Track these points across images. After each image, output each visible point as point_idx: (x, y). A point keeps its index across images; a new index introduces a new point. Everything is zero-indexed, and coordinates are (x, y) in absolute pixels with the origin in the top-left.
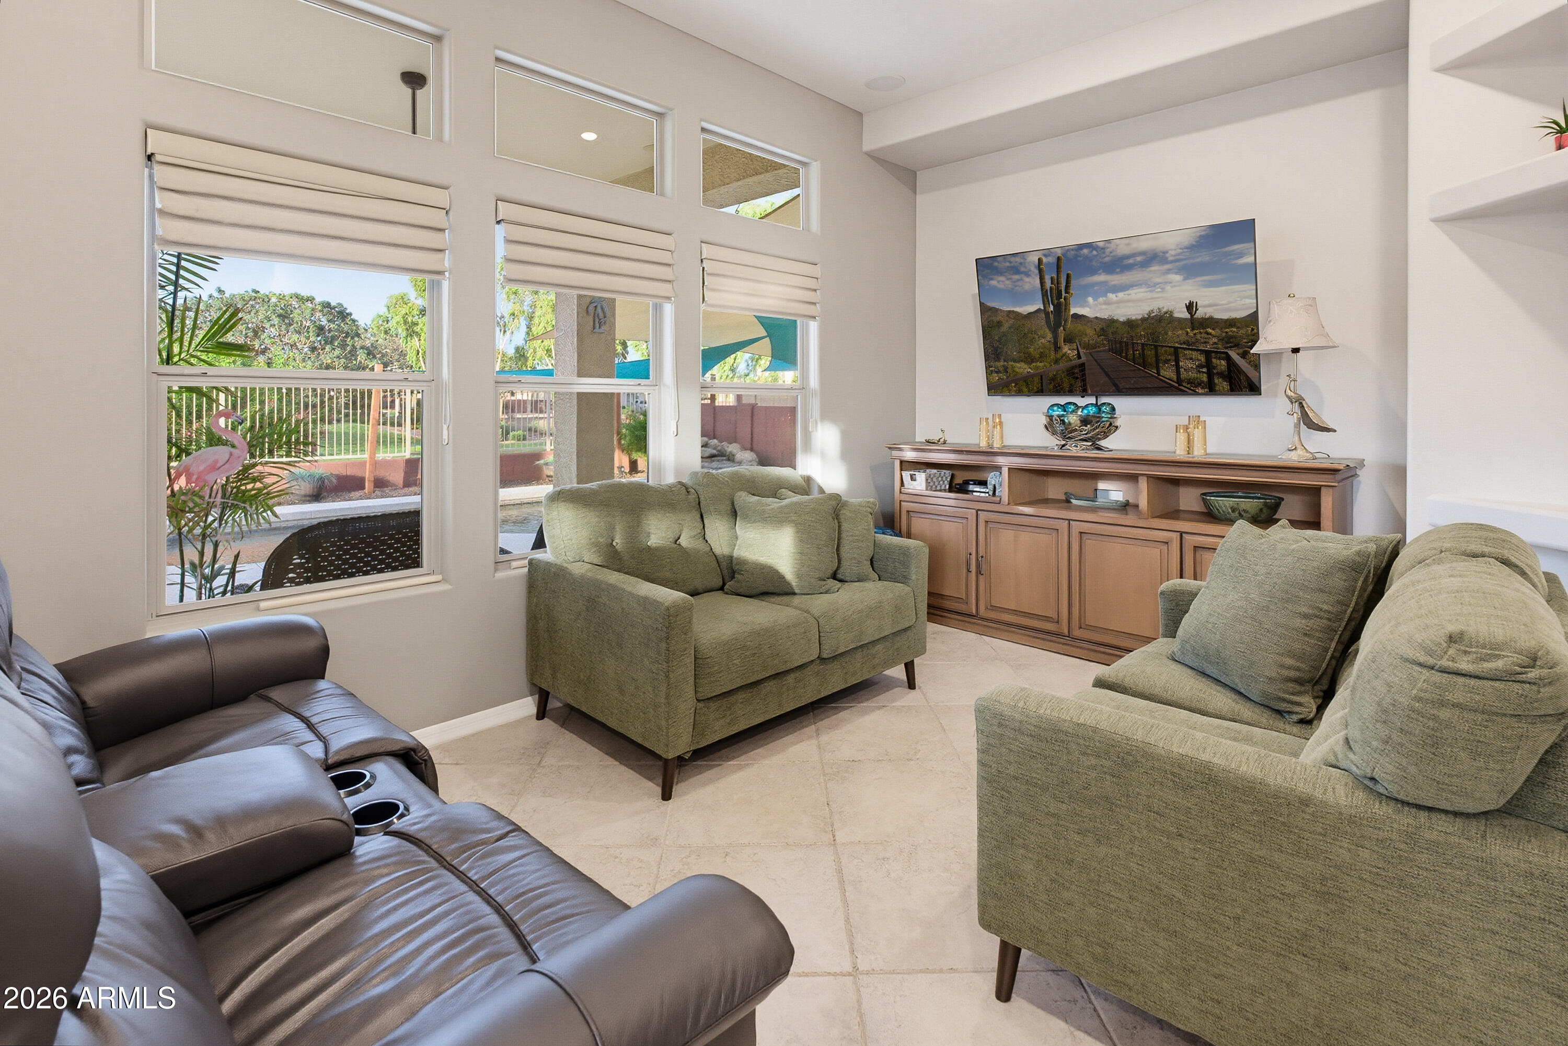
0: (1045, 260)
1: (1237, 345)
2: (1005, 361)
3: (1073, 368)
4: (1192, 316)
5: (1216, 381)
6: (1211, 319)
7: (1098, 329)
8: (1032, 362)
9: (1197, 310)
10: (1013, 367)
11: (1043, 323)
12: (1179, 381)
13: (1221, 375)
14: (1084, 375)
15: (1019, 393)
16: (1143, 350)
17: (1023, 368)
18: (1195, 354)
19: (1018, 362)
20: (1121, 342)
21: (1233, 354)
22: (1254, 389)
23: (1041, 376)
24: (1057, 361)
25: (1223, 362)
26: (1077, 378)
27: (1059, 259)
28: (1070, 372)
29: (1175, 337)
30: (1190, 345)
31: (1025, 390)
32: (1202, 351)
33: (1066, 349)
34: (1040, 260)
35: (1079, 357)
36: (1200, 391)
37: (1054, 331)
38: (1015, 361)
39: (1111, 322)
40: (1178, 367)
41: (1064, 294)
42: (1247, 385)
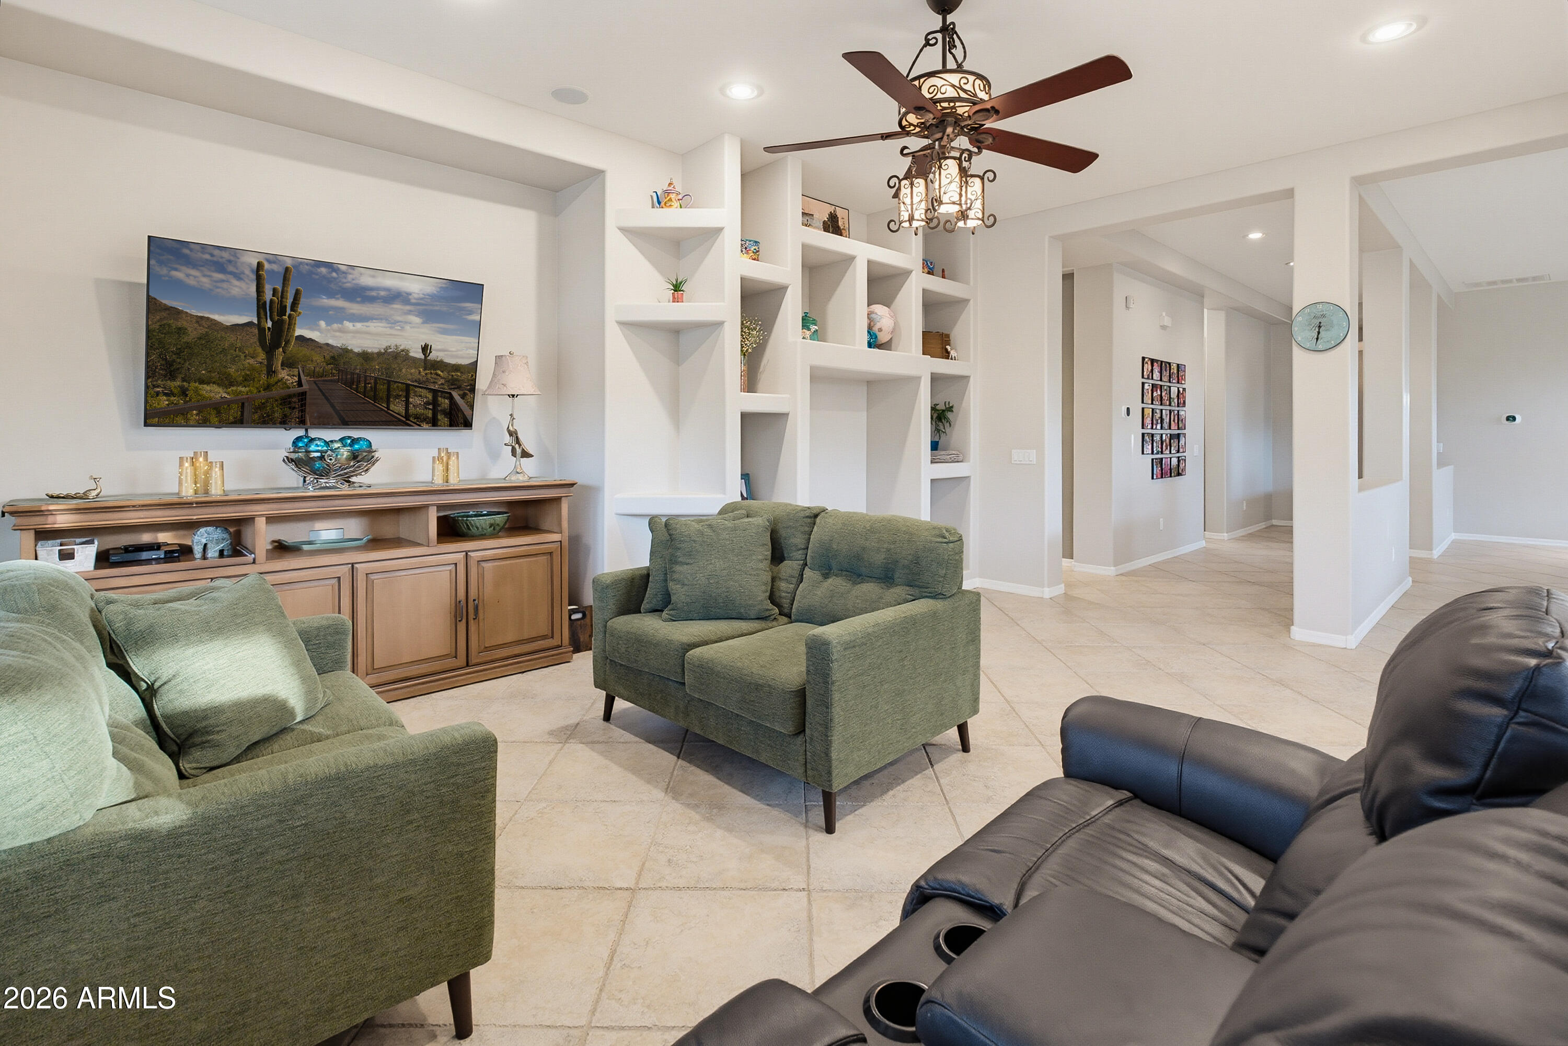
0: (267, 266)
1: (459, 388)
2: (184, 380)
3: (290, 396)
4: (426, 357)
5: (439, 417)
6: (441, 362)
7: (328, 357)
8: (231, 384)
9: (430, 352)
10: (196, 390)
11: (255, 339)
12: (407, 416)
13: (444, 412)
14: (304, 405)
15: (204, 423)
16: (376, 383)
17: (216, 392)
18: (424, 392)
19: (208, 383)
20: (353, 374)
21: (455, 395)
22: (468, 424)
23: (243, 404)
24: (268, 387)
25: (447, 401)
26: (294, 408)
27: (287, 269)
28: (285, 401)
29: (408, 374)
30: (422, 384)
31: (215, 420)
32: (430, 390)
33: (283, 374)
34: (260, 265)
35: (300, 384)
36: (425, 426)
37: (270, 351)
38: (202, 382)
39: (346, 351)
40: (407, 403)
41: (288, 311)
42: (462, 421)
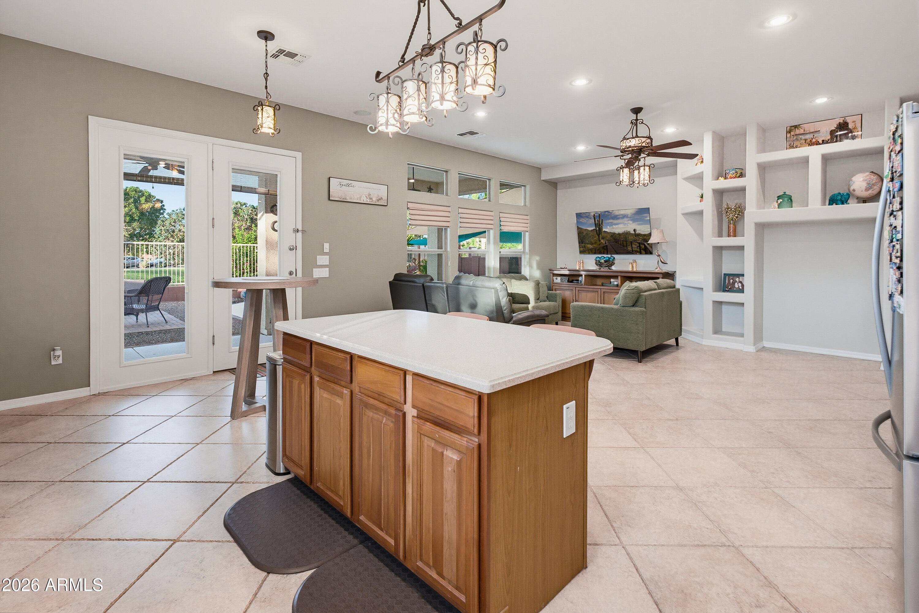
0: (595, 215)
1: (646, 241)
2: (585, 244)
3: (604, 246)
4: (635, 233)
5: (641, 250)
6: (640, 234)
7: (611, 235)
8: (592, 244)
9: (636, 231)
10: (587, 245)
11: (595, 233)
12: (632, 251)
13: (643, 249)
14: (607, 249)
15: (589, 253)
16: (623, 242)
17: (590, 246)
18: (636, 244)
19: (589, 244)
20: (617, 239)
21: (646, 244)
22: (651, 253)
23: (595, 249)
24: (599, 245)
25: (643, 246)
26: (605, 249)
27: (599, 215)
28: (603, 248)
29: (631, 238)
30: (635, 241)
31: (591, 253)
32: (638, 242)
33: (602, 241)
35: (606, 243)
36: (638, 253)
37: (599, 236)
38: (587, 243)
39: (614, 233)
40: (632, 247)
41: (601, 225)
42: (649, 252)
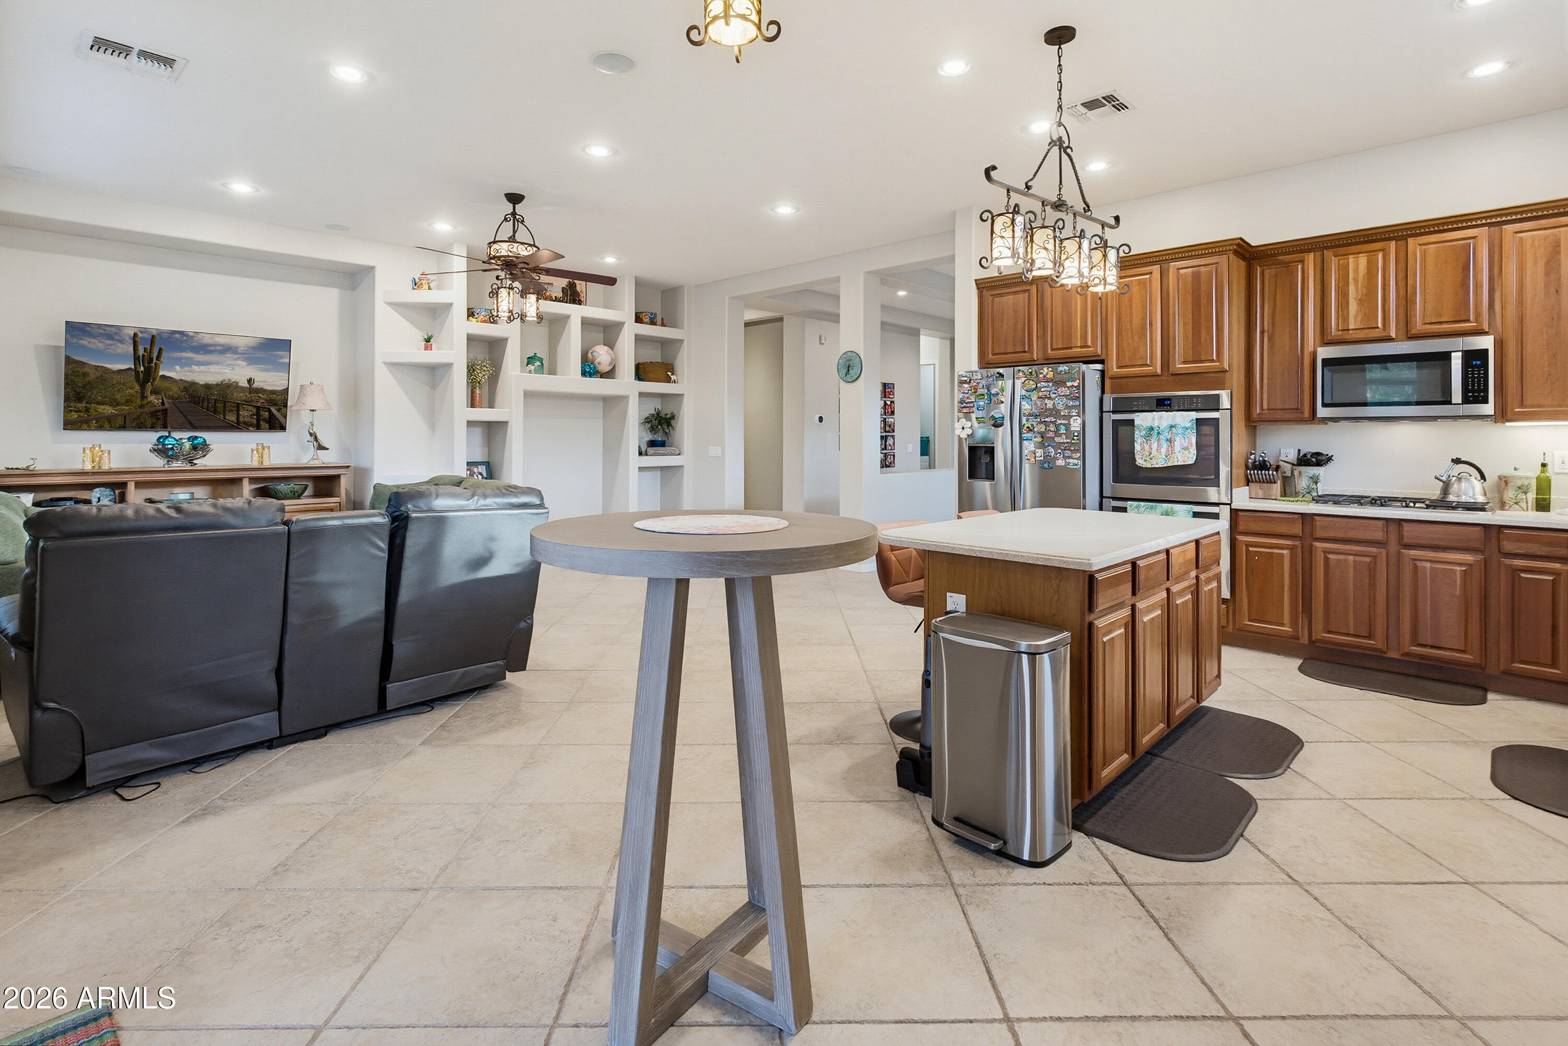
0: (140, 335)
1: (275, 405)
2: (87, 403)
3: (156, 411)
4: (250, 386)
5: (262, 423)
6: (262, 389)
7: (182, 387)
8: (118, 405)
9: (254, 383)
10: (95, 410)
11: (132, 378)
12: (238, 423)
13: (265, 420)
14: (166, 417)
15: (100, 428)
16: (215, 403)
17: (108, 410)
18: (250, 408)
19: (102, 405)
20: (199, 397)
21: (273, 410)
22: (283, 428)
23: (125, 417)
24: (142, 406)
25: (266, 413)
26: (159, 419)
27: (153, 336)
28: (154, 414)
29: (238, 396)
30: (248, 402)
31: (107, 425)
32: (254, 406)
33: (152, 398)
34: (135, 335)
35: (163, 404)
36: (251, 428)
37: (143, 385)
38: (99, 404)
39: (193, 384)
40: (238, 415)
41: (155, 361)
42: (278, 425)
